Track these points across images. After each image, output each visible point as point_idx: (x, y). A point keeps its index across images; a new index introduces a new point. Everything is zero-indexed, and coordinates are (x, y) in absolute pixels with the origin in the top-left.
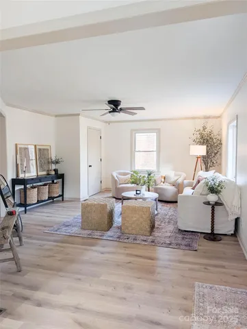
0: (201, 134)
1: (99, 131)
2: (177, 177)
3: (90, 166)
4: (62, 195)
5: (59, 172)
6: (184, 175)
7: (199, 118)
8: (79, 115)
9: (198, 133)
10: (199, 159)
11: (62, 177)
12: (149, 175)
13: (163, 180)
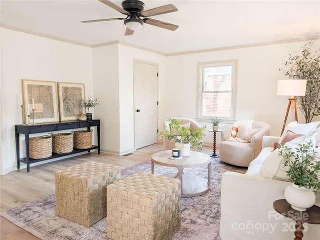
0: (299, 63)
1: (157, 65)
2: (256, 130)
3: (138, 111)
4: (98, 147)
5: (93, 118)
6: (266, 127)
7: (299, 40)
8: (116, 42)
9: (294, 62)
10: (293, 103)
11: (97, 123)
12: (215, 124)
13: (234, 133)
